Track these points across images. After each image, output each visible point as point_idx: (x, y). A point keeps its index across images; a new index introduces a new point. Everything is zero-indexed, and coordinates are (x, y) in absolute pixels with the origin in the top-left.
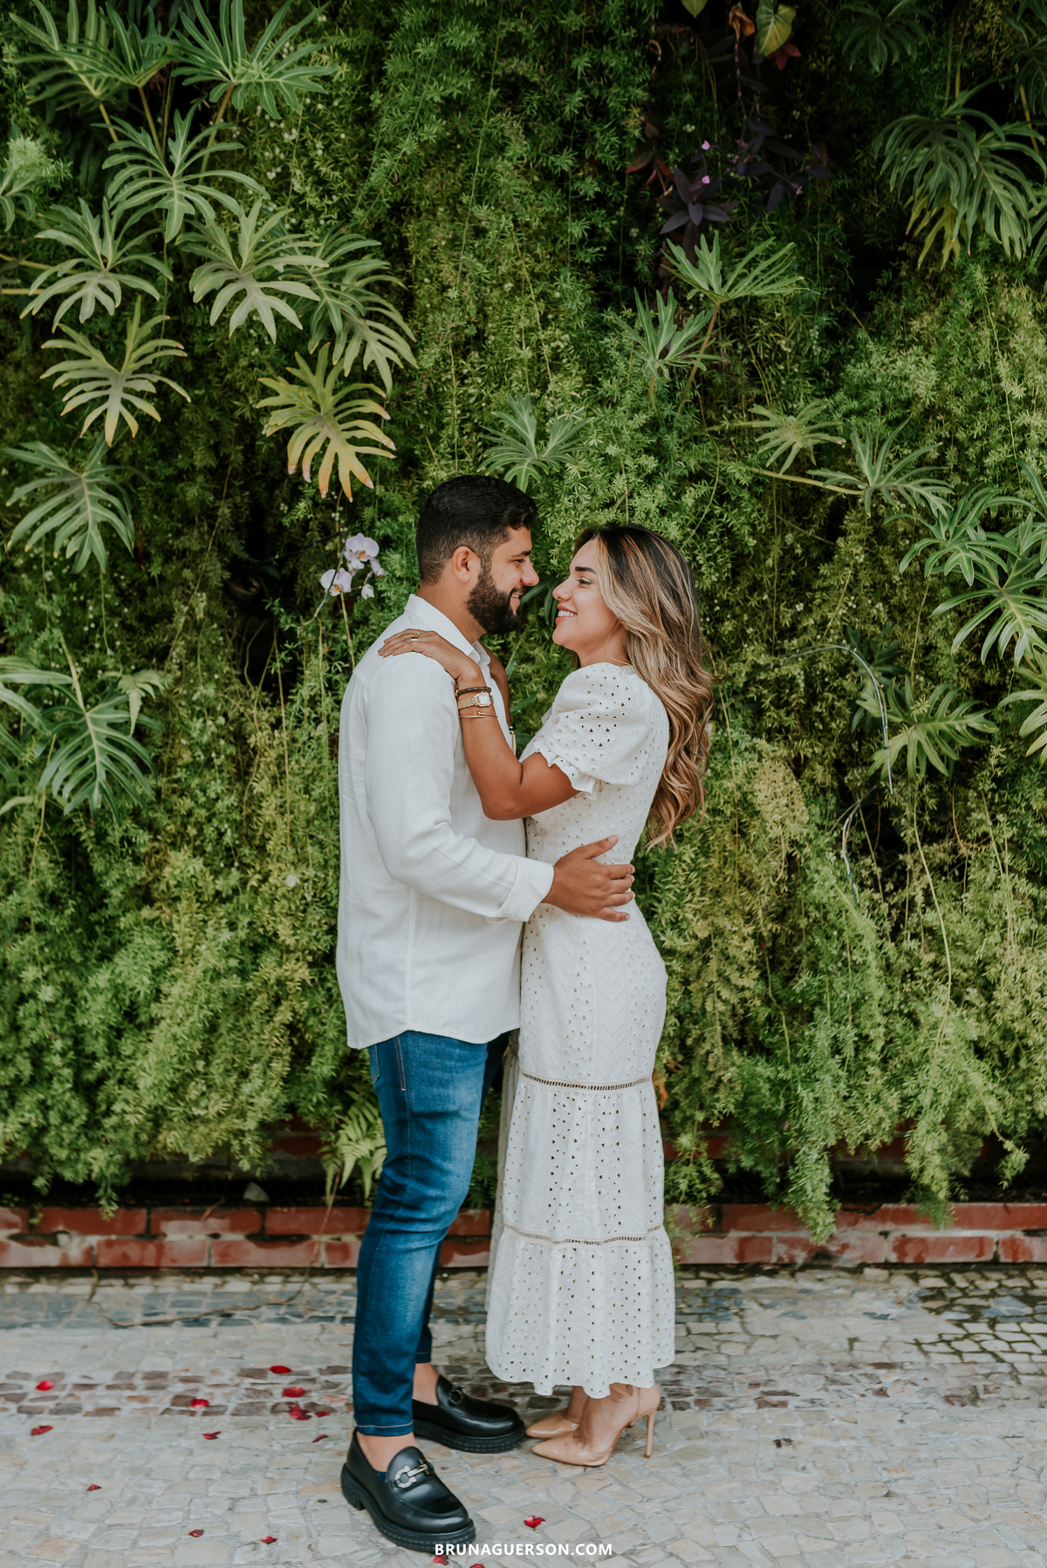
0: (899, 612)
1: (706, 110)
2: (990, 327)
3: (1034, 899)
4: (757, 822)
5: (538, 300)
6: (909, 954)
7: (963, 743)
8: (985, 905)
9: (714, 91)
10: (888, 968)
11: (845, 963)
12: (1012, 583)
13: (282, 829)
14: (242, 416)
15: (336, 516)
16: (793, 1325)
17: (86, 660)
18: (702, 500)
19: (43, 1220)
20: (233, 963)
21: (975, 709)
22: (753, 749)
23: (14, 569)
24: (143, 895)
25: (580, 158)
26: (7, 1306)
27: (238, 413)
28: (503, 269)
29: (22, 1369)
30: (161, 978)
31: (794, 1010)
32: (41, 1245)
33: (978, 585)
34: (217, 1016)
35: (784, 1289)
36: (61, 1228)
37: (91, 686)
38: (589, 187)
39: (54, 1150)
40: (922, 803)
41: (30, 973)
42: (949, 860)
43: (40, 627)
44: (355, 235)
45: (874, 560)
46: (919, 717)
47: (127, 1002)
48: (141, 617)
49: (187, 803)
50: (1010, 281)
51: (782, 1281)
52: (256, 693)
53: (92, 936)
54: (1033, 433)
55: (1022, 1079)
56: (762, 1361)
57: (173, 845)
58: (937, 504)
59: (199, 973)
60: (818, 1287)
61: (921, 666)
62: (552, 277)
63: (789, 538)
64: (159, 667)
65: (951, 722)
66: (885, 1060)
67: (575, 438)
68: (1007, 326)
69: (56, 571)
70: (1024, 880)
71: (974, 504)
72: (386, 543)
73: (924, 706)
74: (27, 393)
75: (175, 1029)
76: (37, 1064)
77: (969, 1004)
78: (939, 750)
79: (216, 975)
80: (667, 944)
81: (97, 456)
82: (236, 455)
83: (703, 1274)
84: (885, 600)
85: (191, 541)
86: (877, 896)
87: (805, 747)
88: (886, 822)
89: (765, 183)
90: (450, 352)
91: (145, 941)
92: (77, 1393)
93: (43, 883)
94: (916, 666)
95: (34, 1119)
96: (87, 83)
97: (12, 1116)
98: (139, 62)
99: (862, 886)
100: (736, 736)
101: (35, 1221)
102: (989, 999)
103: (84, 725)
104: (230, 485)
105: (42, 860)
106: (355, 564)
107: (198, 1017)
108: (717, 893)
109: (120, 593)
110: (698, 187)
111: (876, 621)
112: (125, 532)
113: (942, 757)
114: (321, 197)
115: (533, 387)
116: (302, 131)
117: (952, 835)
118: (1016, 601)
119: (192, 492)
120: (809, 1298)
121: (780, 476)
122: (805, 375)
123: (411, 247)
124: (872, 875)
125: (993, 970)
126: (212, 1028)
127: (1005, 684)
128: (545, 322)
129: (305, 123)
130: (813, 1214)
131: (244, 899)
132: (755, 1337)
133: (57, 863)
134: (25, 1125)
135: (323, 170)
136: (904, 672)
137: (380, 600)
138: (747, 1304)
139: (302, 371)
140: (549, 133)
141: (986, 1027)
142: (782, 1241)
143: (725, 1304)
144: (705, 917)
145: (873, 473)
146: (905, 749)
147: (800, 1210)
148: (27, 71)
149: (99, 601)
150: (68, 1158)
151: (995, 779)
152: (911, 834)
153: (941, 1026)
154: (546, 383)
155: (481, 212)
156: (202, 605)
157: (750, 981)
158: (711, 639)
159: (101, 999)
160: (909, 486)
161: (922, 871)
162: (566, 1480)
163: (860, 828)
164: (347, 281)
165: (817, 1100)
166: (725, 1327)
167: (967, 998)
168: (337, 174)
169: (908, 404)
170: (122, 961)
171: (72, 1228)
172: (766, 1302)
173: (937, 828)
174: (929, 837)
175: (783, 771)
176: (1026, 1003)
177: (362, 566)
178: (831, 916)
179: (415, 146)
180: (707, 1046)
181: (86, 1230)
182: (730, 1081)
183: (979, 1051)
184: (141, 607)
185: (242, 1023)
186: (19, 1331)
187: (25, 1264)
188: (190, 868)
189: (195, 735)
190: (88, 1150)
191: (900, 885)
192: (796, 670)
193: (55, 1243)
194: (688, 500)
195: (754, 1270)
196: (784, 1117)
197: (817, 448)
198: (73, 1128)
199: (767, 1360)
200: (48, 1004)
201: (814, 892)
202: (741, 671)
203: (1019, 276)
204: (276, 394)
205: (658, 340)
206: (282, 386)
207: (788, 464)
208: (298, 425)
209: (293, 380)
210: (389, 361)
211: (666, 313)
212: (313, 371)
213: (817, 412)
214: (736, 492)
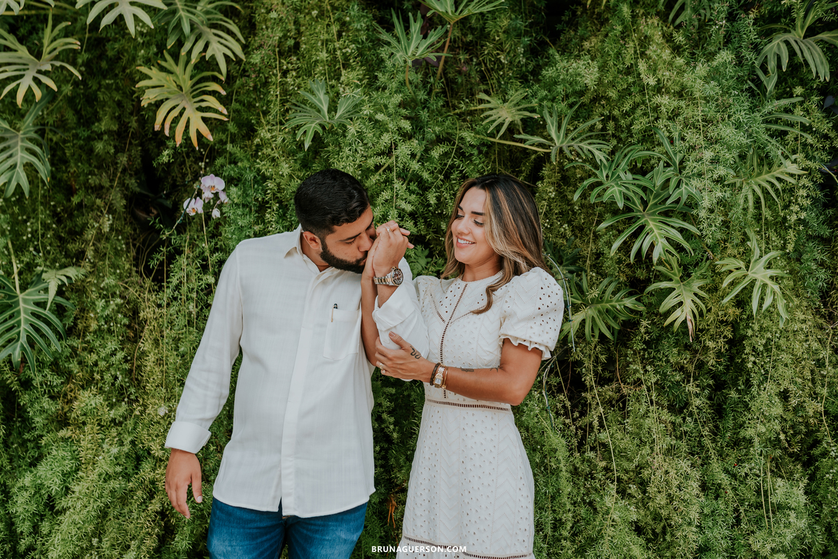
0: (579, 230)
2: (633, 41)
3: (673, 423)
5: (335, 22)
6: (589, 461)
7: (622, 318)
8: (640, 427)
10: (575, 472)
11: (546, 469)
12: (650, 209)
13: (157, 376)
15: (202, 164)
17: (24, 259)
18: (446, 155)
20: (119, 469)
21: (630, 294)
24: (62, 421)
28: (312, 2)
30: (70, 479)
33: (628, 209)
34: (107, 506)
40: (597, 357)
42: (616, 396)
45: (562, 196)
46: (592, 300)
47: (46, 496)
49: (94, 357)
50: (646, 15)
52: (148, 283)
54: (662, 108)
55: (668, 548)
57: (83, 387)
58: (600, 156)
59: (95, 477)
61: (593, 266)
64: (77, 264)
65: (613, 303)
66: (574, 535)
68: (645, 41)
70: (666, 411)
71: (625, 155)
72: (230, 181)
73: (594, 293)
75: (76, 517)
77: (631, 496)
78: (606, 324)
79: (108, 478)
81: (29, 120)
82: (134, 123)
84: (569, 223)
85: (101, 180)
86: (567, 421)
88: (574, 371)
91: (58, 452)
94: (591, 266)
99: (557, 414)
102: (644, 492)
103: (17, 303)
104: (131, 143)
106: (207, 194)
107: (94, 506)
109: (55, 214)
111: (563, 236)
112: (43, 170)
113: (609, 327)
115: (331, 79)
117: (618, 380)
118: (654, 220)
119: (99, 146)
121: (497, 140)
122: (516, 78)
124: (564, 407)
125: (646, 472)
126: (103, 514)
127: (650, 279)
128: (340, 36)
131: (130, 424)
136: (582, 270)
137: (224, 219)
139: (169, 63)
141: (642, 512)
145: (558, 137)
146: (584, 321)
149: (38, 219)
151: (645, 342)
152: (589, 379)
153: (611, 511)
154: (341, 75)
156: (108, 223)
159: (26, 494)
160: (581, 144)
161: (598, 404)
163: (557, 375)
164: (202, 4)
167: (629, 491)
169: (581, 93)
170: (42, 469)
173: (607, 375)
174: (602, 381)
176: (669, 495)
177: (212, 196)
178: (536, 435)
183: (638, 529)
184: (69, 224)
185: (126, 510)
188: (93, 402)
189: (98, 311)
191: (583, 414)
194: (436, 153)
197: (522, 120)
201: (523, 418)
203: (653, 11)
204: (150, 78)
205: (409, 45)
206: (154, 72)
207: (501, 133)
208: (167, 99)
209: (162, 69)
210: (226, 56)
211: (416, 27)
212: (177, 64)
213: (521, 97)
214: (469, 151)
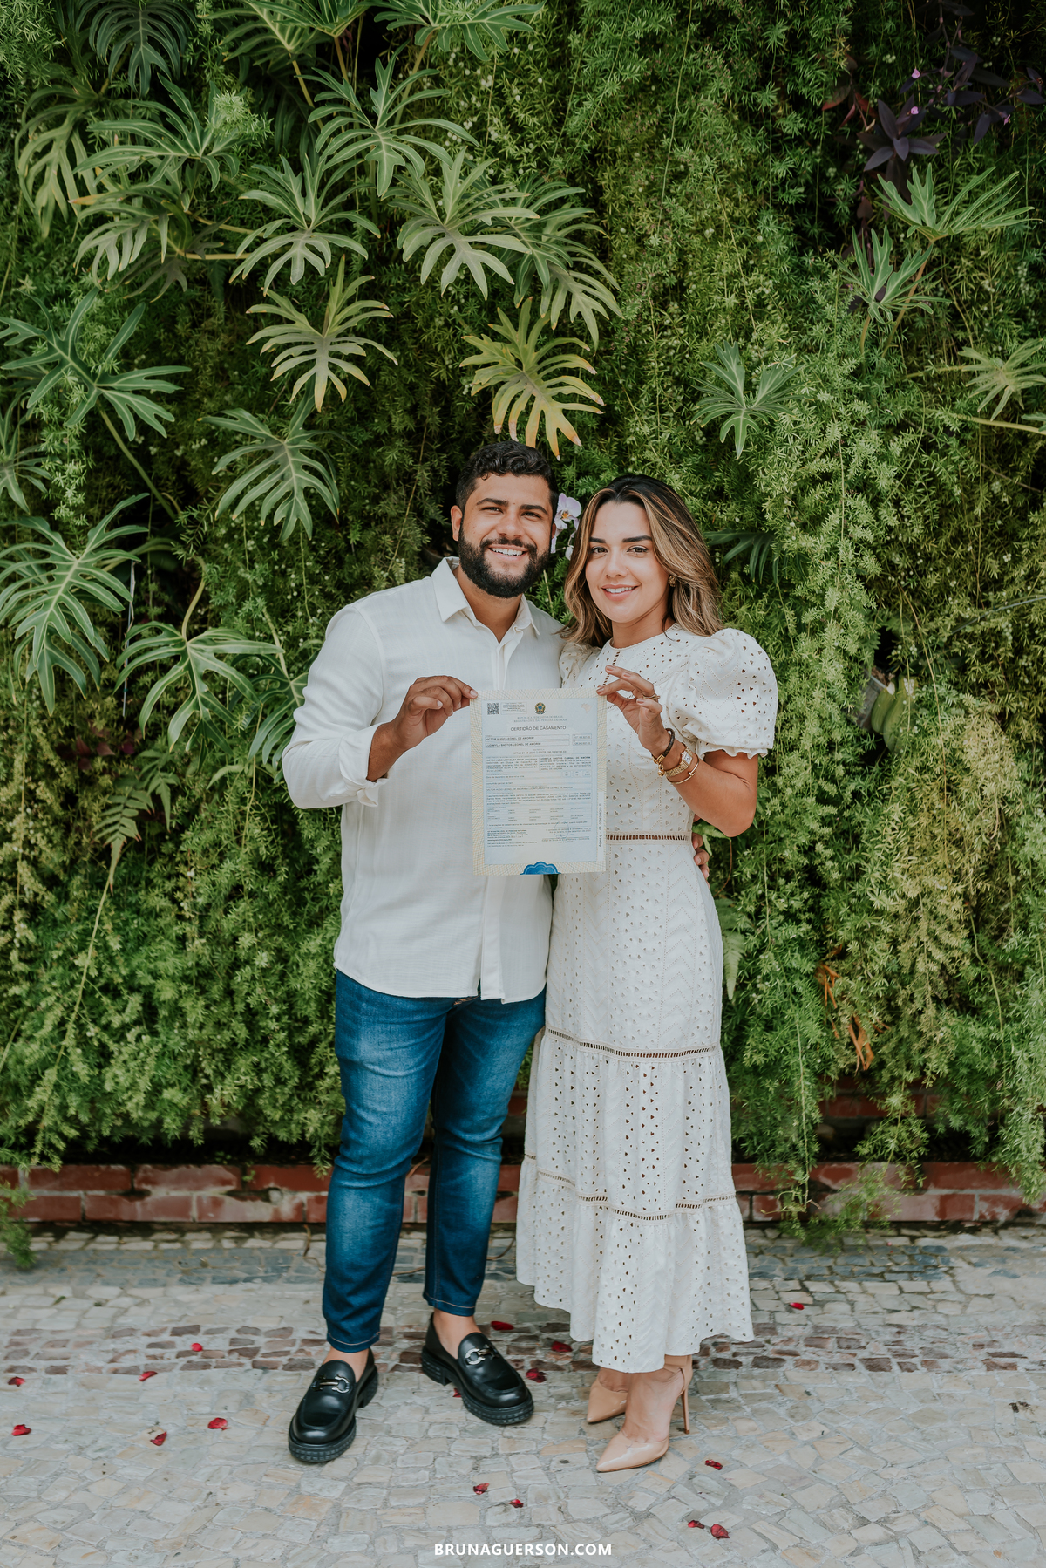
1: (907, 38)
4: (967, 779)
5: (740, 245)
9: (913, 19)
14: (438, 378)
16: (1006, 1284)
17: (290, 628)
18: (907, 451)
19: (256, 1177)
22: (960, 704)
23: (215, 541)
25: (782, 95)
26: (226, 1261)
27: (434, 374)
28: (705, 214)
29: (250, 1323)
31: (1002, 969)
32: (253, 1200)
35: (989, 1247)
36: (272, 1185)
37: (293, 655)
38: (792, 124)
39: (268, 1112)
41: (247, 940)
43: (242, 596)
44: (557, 184)
48: (339, 585)
51: (985, 1239)
53: (301, 902)
56: (982, 1321)
60: (1024, 1245)
62: (754, 221)
63: (996, 486)
67: (784, 388)
69: (258, 540)
74: (222, 362)
76: (251, 1025)
80: (877, 905)
81: (298, 421)
83: (904, 1231)
85: (389, 506)
87: (1014, 702)
89: (969, 114)
90: (651, 302)
92: (307, 1349)
93: (257, 850)
95: (249, 1081)
96: (280, 37)
97: (229, 1078)
98: (335, 10)
100: (942, 691)
101: (248, 1178)
104: (427, 449)
105: (253, 828)
108: (924, 852)
109: (319, 561)
110: (905, 119)
112: (330, 497)
114: (519, 145)
115: (736, 336)
116: (497, 77)
119: (391, 456)
120: (1017, 1256)
121: (991, 422)
122: (1009, 316)
123: (607, 196)
128: (747, 268)
129: (500, 70)
130: (1028, 1174)
132: (970, 1297)
133: (268, 829)
134: (241, 1087)
135: (521, 116)
138: (955, 1262)
139: (504, 326)
140: (751, 68)
142: (984, 1198)
143: (933, 1262)
144: (913, 876)
147: (1013, 1170)
148: (220, 28)
149: (299, 568)
150: (282, 1119)
154: (752, 330)
155: (685, 154)
156: (403, 570)
157: (958, 940)
158: (912, 593)
159: (312, 964)
162: (805, 1443)
164: (548, 231)
165: (1031, 1060)
166: (937, 1285)
168: (535, 120)
171: (283, 1185)
172: (974, 1260)
175: (992, 727)
177: (565, 527)
179: (617, 87)
180: (918, 1005)
181: (296, 1187)
182: (942, 1041)
186: (241, 1286)
187: (240, 1220)
190: (300, 1111)
192: (1004, 624)
193: (267, 1199)
194: (896, 448)
195: (957, 1227)
196: (997, 1076)
197: (1026, 391)
198: (286, 1090)
199: (986, 1319)
200: (263, 970)
201: (1026, 849)
202: (945, 625)
204: (479, 352)
205: (873, 282)
206: (485, 343)
207: (998, 410)
208: (502, 383)
209: (495, 336)
210: (597, 314)
211: (882, 253)
212: (516, 326)
213: (1029, 353)
214: (940, 440)
